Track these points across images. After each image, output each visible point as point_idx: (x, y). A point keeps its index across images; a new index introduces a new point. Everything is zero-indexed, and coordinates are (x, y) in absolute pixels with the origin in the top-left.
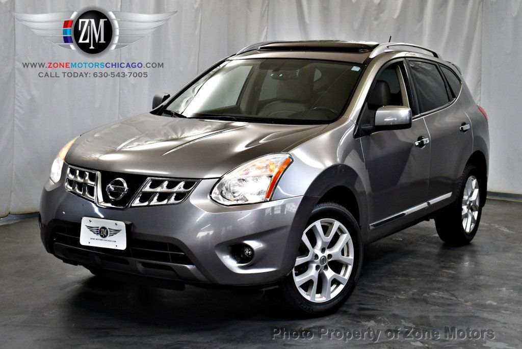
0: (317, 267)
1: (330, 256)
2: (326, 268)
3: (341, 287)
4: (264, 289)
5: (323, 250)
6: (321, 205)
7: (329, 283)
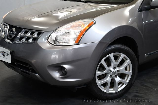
0: (111, 76)
1: (118, 71)
2: (116, 76)
3: (124, 86)
4: (77, 88)
5: (115, 68)
6: (113, 46)
7: (117, 84)
